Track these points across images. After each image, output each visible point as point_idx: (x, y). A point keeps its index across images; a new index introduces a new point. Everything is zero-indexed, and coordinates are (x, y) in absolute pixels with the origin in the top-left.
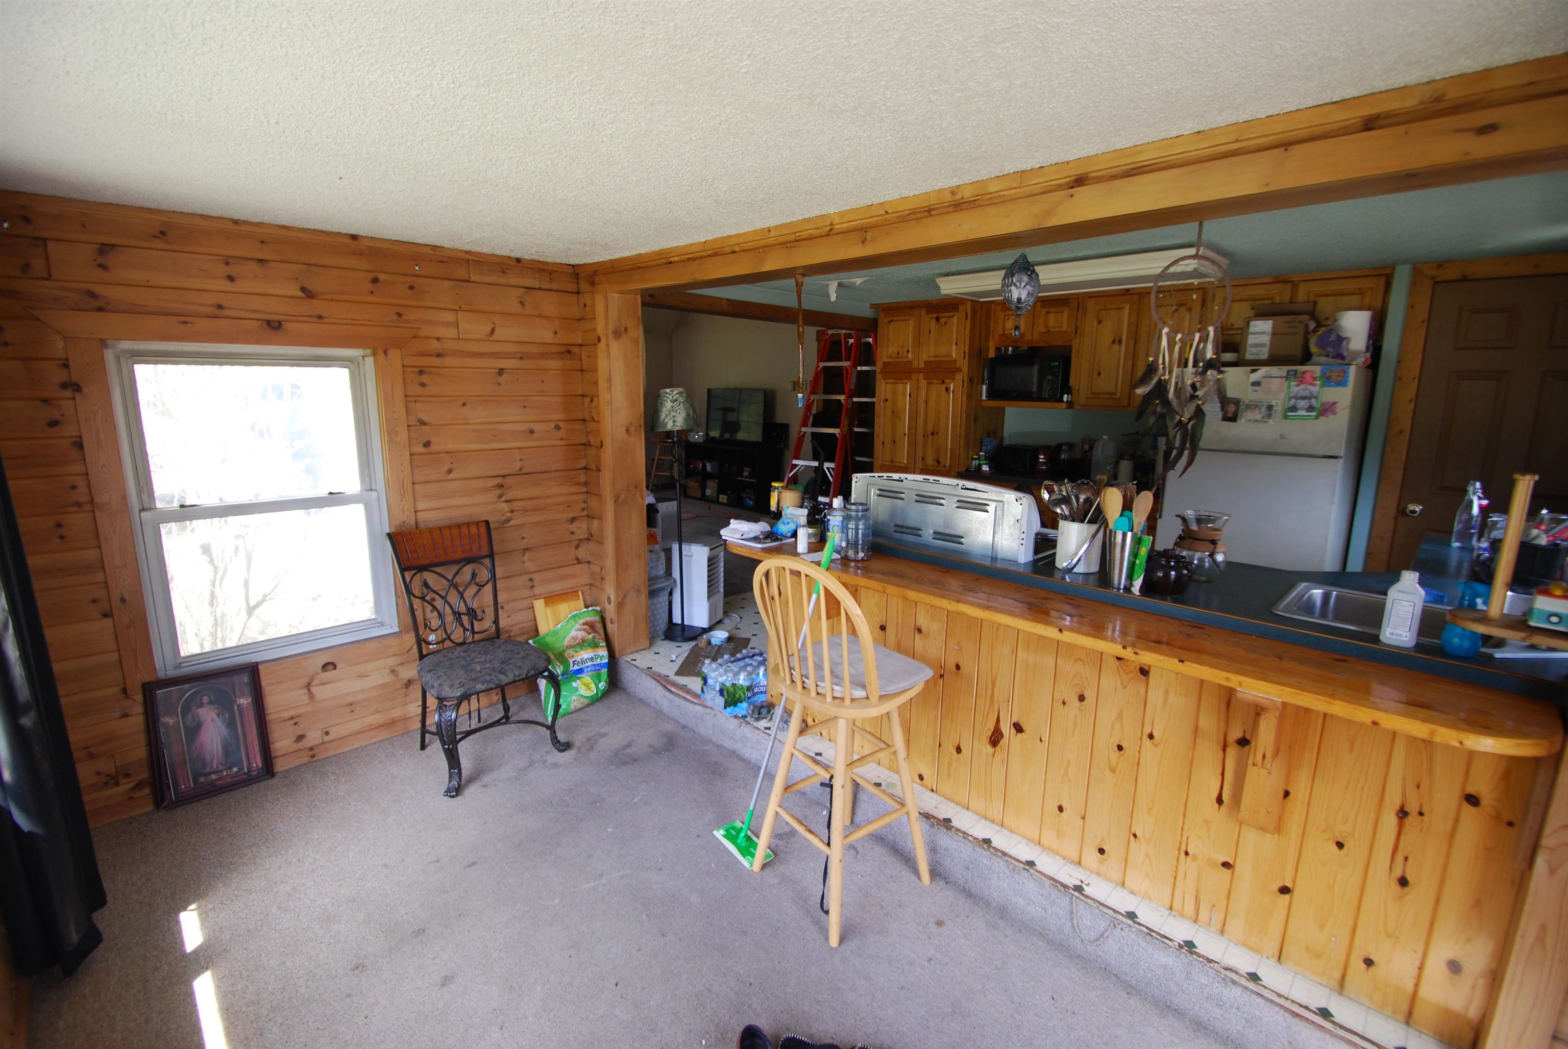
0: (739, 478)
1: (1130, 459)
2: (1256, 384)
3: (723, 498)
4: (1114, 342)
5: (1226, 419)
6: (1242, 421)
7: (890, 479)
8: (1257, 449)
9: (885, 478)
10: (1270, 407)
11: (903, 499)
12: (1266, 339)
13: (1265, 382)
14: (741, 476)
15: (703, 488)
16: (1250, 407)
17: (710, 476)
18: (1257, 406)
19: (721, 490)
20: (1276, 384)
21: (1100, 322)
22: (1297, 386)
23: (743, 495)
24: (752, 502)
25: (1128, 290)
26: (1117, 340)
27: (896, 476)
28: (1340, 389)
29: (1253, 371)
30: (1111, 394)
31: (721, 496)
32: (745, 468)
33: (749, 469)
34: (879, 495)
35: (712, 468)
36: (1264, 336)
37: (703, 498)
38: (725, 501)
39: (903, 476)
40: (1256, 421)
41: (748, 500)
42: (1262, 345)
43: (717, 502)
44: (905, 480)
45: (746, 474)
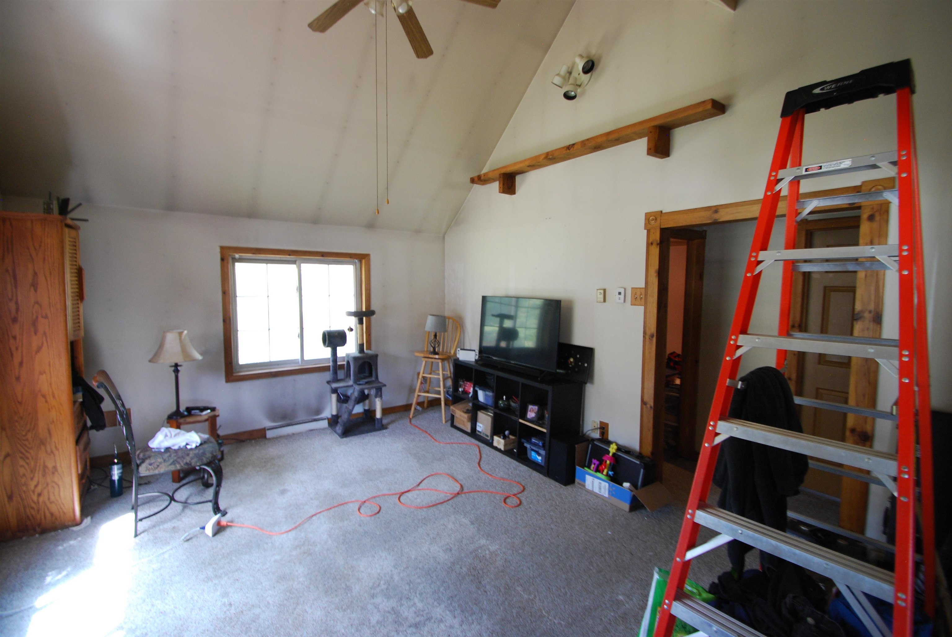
0: (521, 421)
3: (499, 442)
14: (524, 416)
15: (474, 420)
17: (483, 408)
19: (497, 430)
23: (528, 446)
24: (539, 458)
31: (496, 438)
32: (530, 407)
33: (536, 408)
35: (486, 396)
37: (474, 433)
38: (502, 447)
41: (533, 454)
43: (490, 444)
45: (531, 414)
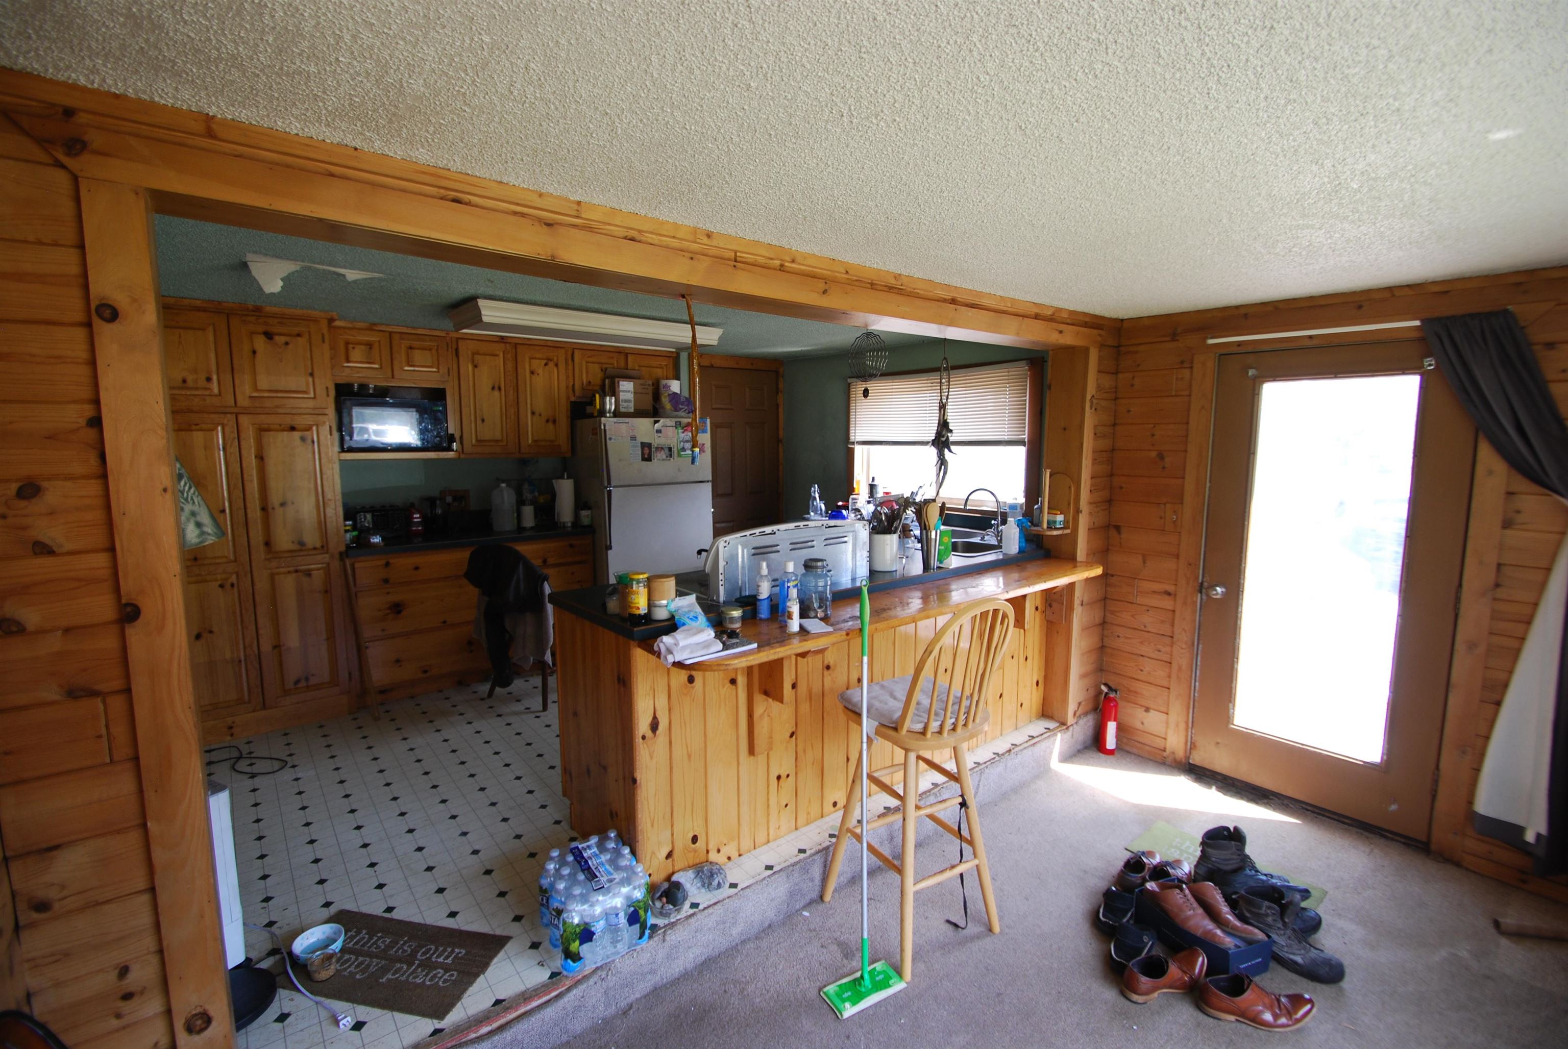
1: (531, 505)
2: (659, 431)
4: (493, 388)
5: (644, 459)
6: (655, 461)
7: (763, 534)
8: (666, 481)
9: (757, 534)
10: (670, 449)
11: (778, 551)
12: (630, 396)
13: (663, 429)
16: (660, 449)
18: (662, 448)
20: (671, 431)
21: (476, 366)
22: (683, 433)
25: (502, 338)
26: (496, 387)
27: (768, 529)
28: (704, 434)
29: (656, 422)
30: (497, 441)
34: (754, 555)
36: (629, 394)
39: (775, 528)
40: (663, 460)
42: (629, 401)
44: (777, 532)
